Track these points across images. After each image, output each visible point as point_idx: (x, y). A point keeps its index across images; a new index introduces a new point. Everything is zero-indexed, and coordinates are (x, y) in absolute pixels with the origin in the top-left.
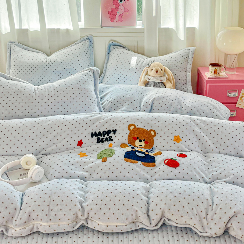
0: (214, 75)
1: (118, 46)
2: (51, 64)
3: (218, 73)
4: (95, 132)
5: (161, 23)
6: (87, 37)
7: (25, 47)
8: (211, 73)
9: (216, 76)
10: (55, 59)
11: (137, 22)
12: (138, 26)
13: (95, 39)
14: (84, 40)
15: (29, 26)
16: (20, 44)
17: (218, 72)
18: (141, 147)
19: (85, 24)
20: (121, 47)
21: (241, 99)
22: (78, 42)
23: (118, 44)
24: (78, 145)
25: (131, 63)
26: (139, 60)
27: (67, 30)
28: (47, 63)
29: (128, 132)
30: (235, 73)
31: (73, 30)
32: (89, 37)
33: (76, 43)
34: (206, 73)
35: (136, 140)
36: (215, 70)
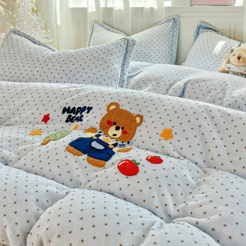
1: (208, 28)
4: (69, 108)
6: (172, 17)
7: (108, 27)
13: (182, 20)
14: (168, 21)
15: (113, 5)
16: (104, 24)
18: (114, 137)
20: (211, 30)
22: (161, 23)
24: (43, 121)
25: (216, 48)
26: (226, 46)
27: (152, 9)
29: (105, 112)
31: (157, 8)
32: (174, 17)
33: (159, 24)
35: (111, 125)
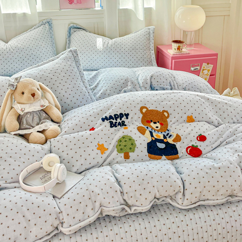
0: (177, 52)
1: (78, 28)
2: (12, 51)
3: (181, 50)
4: (106, 117)
5: (120, 4)
6: (47, 21)
8: (174, 49)
9: (179, 52)
10: (16, 45)
11: (96, 3)
12: (97, 7)
13: (54, 22)
14: (44, 24)
17: (181, 48)
18: (157, 129)
19: (42, 6)
20: (82, 30)
21: (202, 72)
22: (37, 26)
23: (79, 27)
27: (24, 14)
28: (8, 49)
30: (193, 48)
31: (30, 14)
32: (49, 21)
33: (35, 27)
34: (168, 50)
36: (178, 47)
